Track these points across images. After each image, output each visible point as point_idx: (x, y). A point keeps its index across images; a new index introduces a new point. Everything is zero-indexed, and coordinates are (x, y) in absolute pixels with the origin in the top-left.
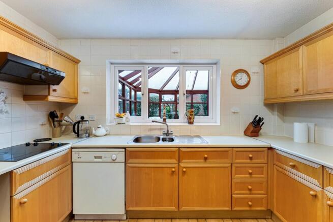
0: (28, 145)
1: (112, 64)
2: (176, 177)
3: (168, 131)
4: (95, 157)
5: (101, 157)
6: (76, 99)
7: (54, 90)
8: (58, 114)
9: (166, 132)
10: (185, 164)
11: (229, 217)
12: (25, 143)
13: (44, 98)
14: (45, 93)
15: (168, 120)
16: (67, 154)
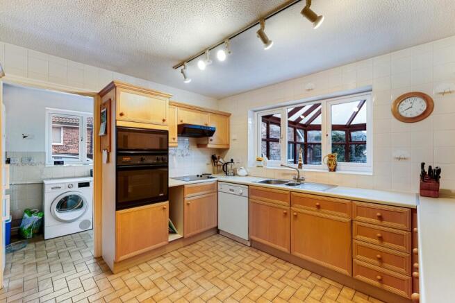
0: (198, 176)
1: (255, 111)
2: (287, 219)
3: (299, 177)
4: (231, 190)
5: (233, 190)
6: (228, 145)
7: (211, 140)
8: (217, 156)
9: (297, 177)
10: (297, 208)
11: (354, 287)
12: (196, 174)
13: (205, 146)
14: (205, 143)
15: (304, 165)
16: (214, 184)
